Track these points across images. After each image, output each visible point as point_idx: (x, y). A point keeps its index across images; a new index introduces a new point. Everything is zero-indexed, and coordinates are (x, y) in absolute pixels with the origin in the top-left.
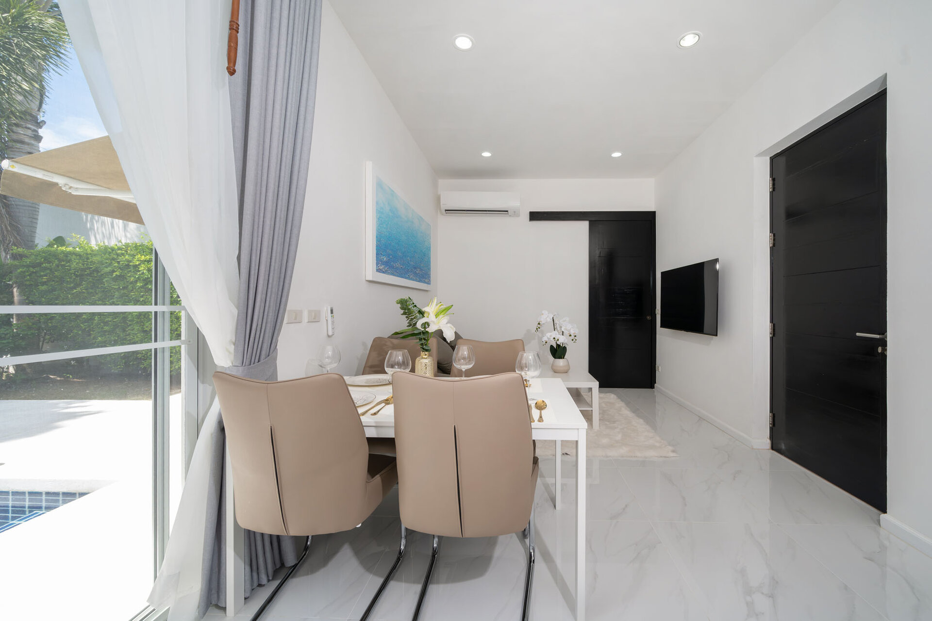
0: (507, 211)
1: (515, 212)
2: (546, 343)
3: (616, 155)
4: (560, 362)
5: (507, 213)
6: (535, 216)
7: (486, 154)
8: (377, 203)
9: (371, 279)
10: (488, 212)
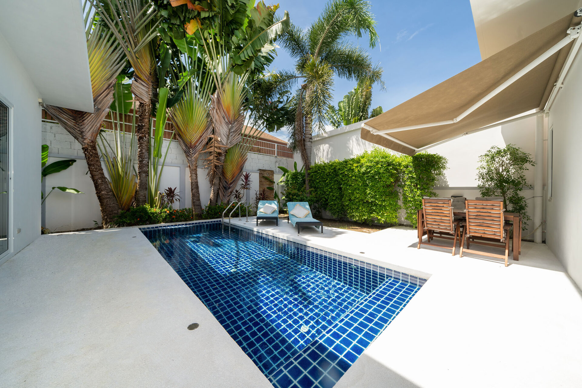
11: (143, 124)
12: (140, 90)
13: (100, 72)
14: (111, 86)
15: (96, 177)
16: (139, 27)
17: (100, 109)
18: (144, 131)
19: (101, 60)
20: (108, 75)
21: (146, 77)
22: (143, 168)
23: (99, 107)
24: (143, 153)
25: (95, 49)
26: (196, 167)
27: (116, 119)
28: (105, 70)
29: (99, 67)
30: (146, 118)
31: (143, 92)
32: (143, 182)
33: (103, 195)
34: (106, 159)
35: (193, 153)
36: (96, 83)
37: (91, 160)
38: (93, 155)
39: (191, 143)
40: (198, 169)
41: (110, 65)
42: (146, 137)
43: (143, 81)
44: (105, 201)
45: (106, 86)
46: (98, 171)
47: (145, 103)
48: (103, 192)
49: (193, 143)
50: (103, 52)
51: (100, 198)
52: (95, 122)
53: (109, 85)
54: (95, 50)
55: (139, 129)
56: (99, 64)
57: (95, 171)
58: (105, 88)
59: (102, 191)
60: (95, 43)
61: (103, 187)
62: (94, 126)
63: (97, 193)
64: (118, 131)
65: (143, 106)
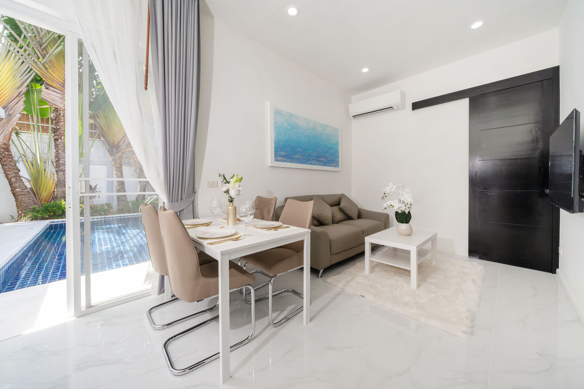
0: (392, 107)
1: (398, 106)
2: (385, 208)
3: (477, 25)
4: (404, 226)
5: (392, 108)
6: (417, 106)
7: (365, 70)
8: (275, 123)
9: (270, 166)
10: (379, 111)
11: (58, 127)
12: (53, 96)
13: (10, 81)
14: (21, 94)
15: (10, 176)
16: (46, 41)
17: (11, 114)
18: (60, 133)
19: (11, 70)
20: (18, 84)
21: (60, 85)
22: (60, 167)
23: (10, 113)
24: (59, 154)
25: (4, 60)
26: (121, 165)
27: (33, 121)
28: (15, 79)
29: (10, 76)
30: (61, 122)
31: (57, 98)
32: (61, 179)
33: (17, 192)
34: (24, 160)
35: (116, 152)
36: (6, 91)
37: (4, 161)
38: (6, 156)
39: (113, 143)
40: (123, 167)
41: (20, 75)
42: (61, 139)
43: (55, 88)
44: (20, 197)
45: (16, 94)
46: (11, 171)
47: (59, 108)
48: (17, 190)
49: (116, 143)
50: (12, 64)
51: (14, 194)
52: (7, 127)
53: (20, 93)
54: (4, 62)
55: (55, 131)
56: (9, 74)
57: (9, 171)
58: (15, 96)
59: (16, 188)
60: (4, 55)
61: (17, 185)
62: (6, 130)
63: (12, 190)
64: (35, 133)
65: (57, 111)
